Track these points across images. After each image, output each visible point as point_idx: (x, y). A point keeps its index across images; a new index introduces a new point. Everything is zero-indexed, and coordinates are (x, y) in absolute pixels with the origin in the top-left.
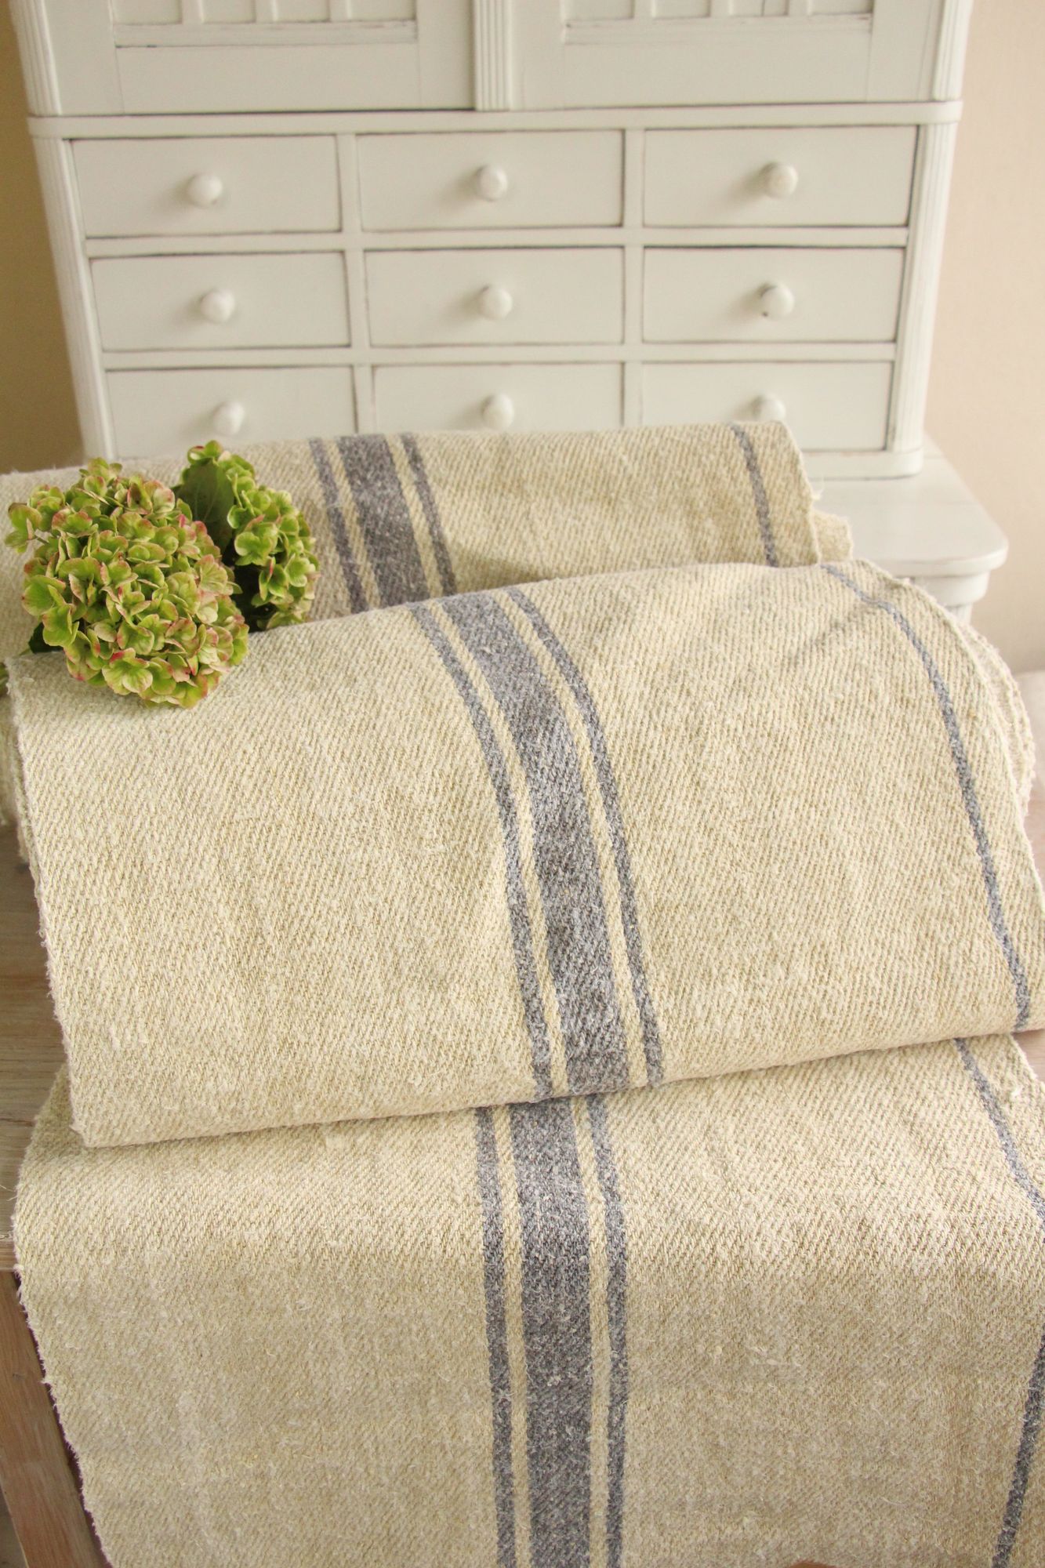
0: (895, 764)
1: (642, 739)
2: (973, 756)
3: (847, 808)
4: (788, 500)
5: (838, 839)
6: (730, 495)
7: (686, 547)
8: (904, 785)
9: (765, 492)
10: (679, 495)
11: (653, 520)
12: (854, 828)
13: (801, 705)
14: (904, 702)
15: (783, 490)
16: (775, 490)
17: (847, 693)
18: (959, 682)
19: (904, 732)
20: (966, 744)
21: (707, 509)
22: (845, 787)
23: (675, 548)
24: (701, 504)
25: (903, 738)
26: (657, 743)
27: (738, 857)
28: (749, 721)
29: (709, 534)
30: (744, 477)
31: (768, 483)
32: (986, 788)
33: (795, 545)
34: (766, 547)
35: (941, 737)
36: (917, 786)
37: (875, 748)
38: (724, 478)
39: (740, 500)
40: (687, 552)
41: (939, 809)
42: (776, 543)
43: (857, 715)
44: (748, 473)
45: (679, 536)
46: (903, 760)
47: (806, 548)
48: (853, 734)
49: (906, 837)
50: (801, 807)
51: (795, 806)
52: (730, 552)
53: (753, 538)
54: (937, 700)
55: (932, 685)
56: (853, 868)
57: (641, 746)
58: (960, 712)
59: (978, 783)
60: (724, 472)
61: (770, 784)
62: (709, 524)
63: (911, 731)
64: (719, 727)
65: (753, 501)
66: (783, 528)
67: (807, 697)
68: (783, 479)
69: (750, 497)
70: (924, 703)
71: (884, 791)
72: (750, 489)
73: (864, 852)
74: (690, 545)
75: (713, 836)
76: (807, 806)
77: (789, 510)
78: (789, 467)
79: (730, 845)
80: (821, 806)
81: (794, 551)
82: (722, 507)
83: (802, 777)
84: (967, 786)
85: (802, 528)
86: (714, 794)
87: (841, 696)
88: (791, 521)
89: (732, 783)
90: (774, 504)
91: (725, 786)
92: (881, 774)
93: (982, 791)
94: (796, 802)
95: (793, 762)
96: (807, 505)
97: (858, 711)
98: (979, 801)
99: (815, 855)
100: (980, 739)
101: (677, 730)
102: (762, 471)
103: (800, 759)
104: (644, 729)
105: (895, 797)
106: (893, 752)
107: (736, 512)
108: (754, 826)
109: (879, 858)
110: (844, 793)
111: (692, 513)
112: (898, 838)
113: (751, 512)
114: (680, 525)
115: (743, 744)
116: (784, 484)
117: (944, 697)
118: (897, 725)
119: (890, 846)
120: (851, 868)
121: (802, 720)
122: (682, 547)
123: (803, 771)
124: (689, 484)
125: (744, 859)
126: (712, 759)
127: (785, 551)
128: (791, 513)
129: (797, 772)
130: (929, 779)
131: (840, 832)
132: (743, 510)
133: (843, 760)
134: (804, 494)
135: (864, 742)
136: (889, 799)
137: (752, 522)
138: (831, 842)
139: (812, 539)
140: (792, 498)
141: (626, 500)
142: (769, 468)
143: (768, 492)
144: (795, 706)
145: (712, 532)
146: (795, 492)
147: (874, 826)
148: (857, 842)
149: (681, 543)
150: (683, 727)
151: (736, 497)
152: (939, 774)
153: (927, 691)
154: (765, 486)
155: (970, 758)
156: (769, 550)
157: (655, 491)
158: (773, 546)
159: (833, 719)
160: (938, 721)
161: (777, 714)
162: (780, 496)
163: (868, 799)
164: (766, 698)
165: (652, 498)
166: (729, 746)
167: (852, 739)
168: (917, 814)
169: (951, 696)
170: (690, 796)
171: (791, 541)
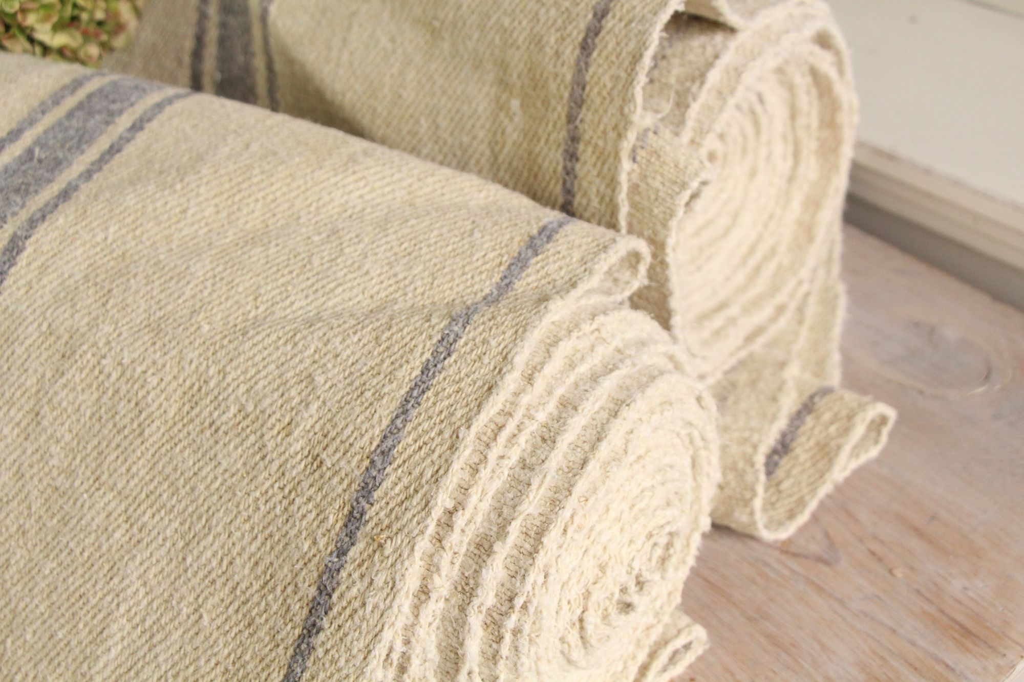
0: (248, 538)
1: (20, 331)
2: (341, 596)
3: (163, 551)
4: (606, 111)
5: (127, 582)
6: (545, 75)
7: (482, 127)
8: (242, 571)
9: (583, 89)
10: (497, 52)
11: (462, 76)
12: (153, 582)
13: (199, 390)
14: (316, 462)
15: (605, 93)
16: (596, 90)
17: (259, 408)
18: (406, 481)
19: (285, 503)
20: (344, 574)
21: (519, 84)
22: (176, 524)
23: (470, 123)
24: (515, 75)
25: (278, 510)
26: (28, 342)
27: (27, 526)
28: (128, 374)
29: (511, 120)
30: (570, 53)
31: (592, 77)
32: (327, 651)
33: (598, 181)
34: (565, 168)
35: (322, 543)
36: (256, 587)
37: (237, 499)
38: (547, 49)
39: (553, 86)
40: (481, 134)
41: (261, 634)
42: (578, 166)
43: (248, 443)
44: (577, 51)
45: (481, 109)
46: (260, 539)
47: (609, 192)
48: (225, 464)
49: (201, 637)
50: (115, 515)
51: (110, 508)
52: (526, 156)
53: (554, 148)
54: (355, 486)
55: (367, 463)
56: (119, 627)
57: (15, 335)
58: (371, 524)
59: (322, 636)
60: (553, 40)
61: (100, 465)
62: (515, 104)
63: (294, 508)
64: (94, 361)
65: (566, 95)
66: (590, 149)
67: (212, 384)
68: (612, 77)
69: (566, 87)
70: (336, 480)
71: (214, 563)
72: (569, 77)
73: (143, 621)
74: (487, 126)
75: (20, 484)
76: (123, 518)
77: (602, 127)
78: (626, 63)
79: (29, 508)
80: (135, 529)
81: (594, 190)
82: (534, 89)
83: (136, 480)
84: (311, 629)
85: (611, 160)
86: (44, 437)
87: (250, 408)
88: (601, 143)
89: (68, 437)
90: (588, 110)
91: (59, 435)
92: (224, 537)
93: (320, 652)
94: (113, 505)
95: (139, 453)
96: (625, 129)
97: (252, 438)
98: (309, 663)
99: (92, 582)
100: (367, 580)
101: (58, 338)
102: (595, 54)
103: (148, 456)
104: (31, 319)
105: (223, 579)
106: (256, 518)
107: (546, 103)
108: (61, 502)
109: (155, 641)
110: (169, 532)
111: (503, 83)
112: (192, 633)
113: (561, 110)
114: (488, 94)
115: (105, 399)
116: (609, 85)
117: (367, 490)
118: (282, 489)
119: (176, 635)
120: (114, 627)
121: (187, 408)
122: (478, 125)
123: (142, 473)
124: (510, 41)
125: (33, 532)
126: (63, 394)
127: (585, 184)
128: (604, 132)
129: (134, 469)
130: (274, 589)
131: (136, 575)
132: (553, 102)
133: (193, 489)
134: (626, 110)
135: (229, 483)
136: (214, 575)
137: (559, 125)
138: (116, 580)
139: (619, 183)
140: (612, 110)
141: (446, 36)
142: (604, 54)
143: (588, 88)
144: (193, 385)
145: (516, 119)
146: (618, 102)
147: (177, 596)
148: (145, 602)
149: (478, 119)
150: (66, 337)
151: (551, 81)
152: (290, 589)
153: (354, 467)
154: (587, 78)
155: (335, 596)
156: (568, 174)
157: (475, 37)
158: (573, 169)
159: (216, 431)
160: (334, 519)
161: (163, 385)
162: (598, 101)
163: (189, 560)
164: (167, 357)
165: (470, 45)
166: (88, 392)
167: (220, 470)
168: (234, 619)
169: (376, 495)
170: (23, 425)
171: (595, 172)
